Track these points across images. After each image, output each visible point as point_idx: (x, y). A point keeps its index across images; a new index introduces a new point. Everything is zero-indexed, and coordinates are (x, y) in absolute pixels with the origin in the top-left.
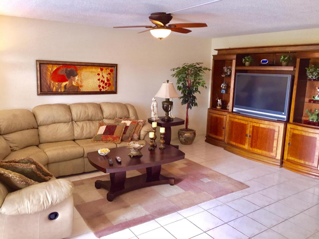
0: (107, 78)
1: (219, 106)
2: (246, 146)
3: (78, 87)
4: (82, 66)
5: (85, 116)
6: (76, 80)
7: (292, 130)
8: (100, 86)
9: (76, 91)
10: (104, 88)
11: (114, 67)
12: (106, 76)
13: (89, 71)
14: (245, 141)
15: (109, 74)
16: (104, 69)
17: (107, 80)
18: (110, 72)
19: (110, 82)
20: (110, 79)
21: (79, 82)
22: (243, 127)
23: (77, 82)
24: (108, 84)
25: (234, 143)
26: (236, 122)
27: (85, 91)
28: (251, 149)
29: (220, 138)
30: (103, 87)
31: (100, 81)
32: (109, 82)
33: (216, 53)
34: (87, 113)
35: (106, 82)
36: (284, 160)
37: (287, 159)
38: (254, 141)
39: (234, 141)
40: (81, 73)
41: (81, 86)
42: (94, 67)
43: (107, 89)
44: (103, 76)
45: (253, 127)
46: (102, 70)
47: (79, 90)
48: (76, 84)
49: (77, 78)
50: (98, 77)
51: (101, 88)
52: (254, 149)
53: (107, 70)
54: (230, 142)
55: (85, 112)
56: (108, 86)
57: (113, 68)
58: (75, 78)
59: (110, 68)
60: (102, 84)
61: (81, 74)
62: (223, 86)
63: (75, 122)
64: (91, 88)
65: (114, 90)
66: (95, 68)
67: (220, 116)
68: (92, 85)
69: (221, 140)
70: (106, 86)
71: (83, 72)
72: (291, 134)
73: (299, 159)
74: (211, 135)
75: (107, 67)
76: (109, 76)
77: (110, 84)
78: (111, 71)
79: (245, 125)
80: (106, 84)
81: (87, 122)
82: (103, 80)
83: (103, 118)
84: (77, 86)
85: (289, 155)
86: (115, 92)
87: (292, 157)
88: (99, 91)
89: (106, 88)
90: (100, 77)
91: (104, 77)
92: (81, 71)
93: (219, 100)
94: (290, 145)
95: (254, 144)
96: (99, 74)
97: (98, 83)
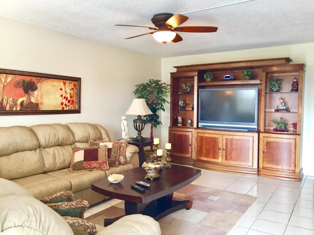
0: (70, 94)
1: (180, 123)
2: (220, 160)
3: (37, 105)
4: (42, 78)
5: (55, 140)
6: (35, 95)
7: (266, 139)
8: (62, 104)
9: (35, 110)
10: (66, 107)
11: (78, 81)
12: (69, 91)
13: (51, 85)
14: (218, 155)
15: (73, 89)
16: (67, 82)
17: (70, 96)
18: (73, 87)
19: (74, 99)
20: (73, 95)
21: (39, 99)
22: (214, 141)
23: (36, 98)
24: (71, 102)
25: (206, 159)
26: (206, 137)
27: (46, 110)
28: (226, 162)
29: (187, 156)
30: (66, 105)
31: (63, 97)
32: (72, 99)
33: (175, 70)
34: (57, 136)
35: (69, 98)
36: (260, 169)
37: (263, 167)
38: (228, 153)
39: (205, 157)
40: (41, 86)
41: (41, 103)
42: (56, 80)
43: (71, 107)
44: (66, 91)
45: (227, 139)
46: (65, 84)
47: (39, 108)
48: (35, 101)
49: (36, 93)
50: (60, 93)
51: (64, 106)
52: (229, 161)
53: (70, 84)
54: (200, 159)
55: (55, 135)
56: (71, 103)
57: (76, 83)
58: (34, 93)
59: (73, 83)
60: (65, 101)
61: (41, 88)
62: (181, 103)
63: (44, 148)
64: (53, 105)
65: (77, 109)
66: (57, 82)
67: (186, 133)
68: (53, 103)
69: (188, 158)
70: (69, 104)
71: (44, 85)
72: (265, 142)
73: (276, 165)
74: (175, 154)
75: (70, 81)
76: (72, 92)
77: (73, 102)
78: (75, 85)
79: (217, 138)
80: (69, 102)
81: (58, 147)
82: (66, 97)
83: (75, 142)
84: (36, 103)
85: (265, 162)
86: (78, 111)
87: (269, 164)
88: (61, 109)
89: (69, 106)
90: (63, 92)
91: (67, 93)
92: (42, 85)
93: (179, 118)
94: (266, 153)
95: (228, 157)
96: (61, 89)
97: (61, 100)
